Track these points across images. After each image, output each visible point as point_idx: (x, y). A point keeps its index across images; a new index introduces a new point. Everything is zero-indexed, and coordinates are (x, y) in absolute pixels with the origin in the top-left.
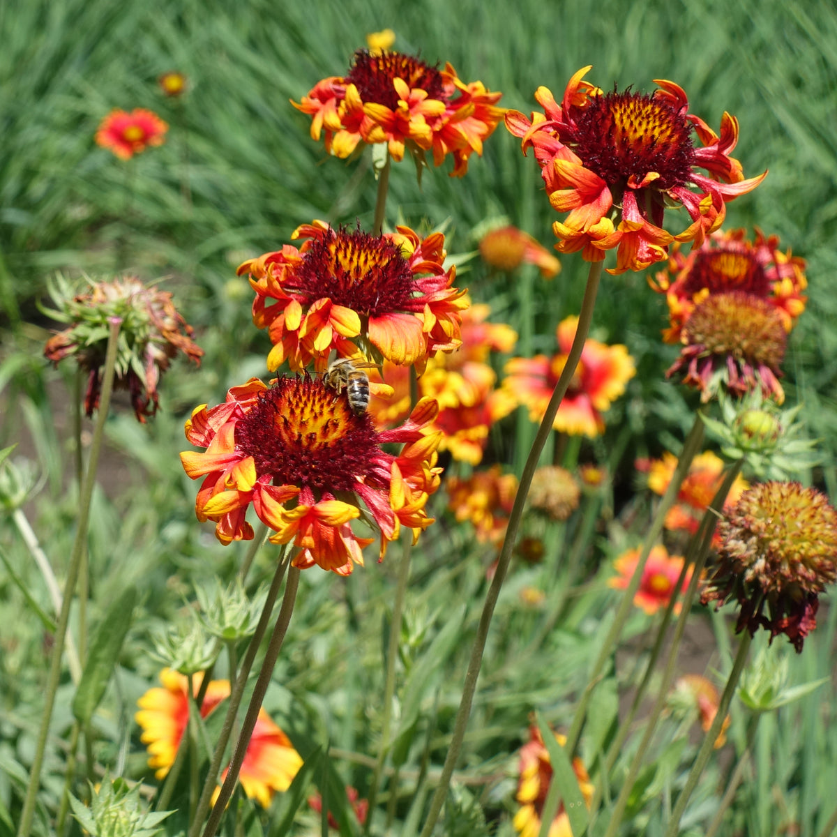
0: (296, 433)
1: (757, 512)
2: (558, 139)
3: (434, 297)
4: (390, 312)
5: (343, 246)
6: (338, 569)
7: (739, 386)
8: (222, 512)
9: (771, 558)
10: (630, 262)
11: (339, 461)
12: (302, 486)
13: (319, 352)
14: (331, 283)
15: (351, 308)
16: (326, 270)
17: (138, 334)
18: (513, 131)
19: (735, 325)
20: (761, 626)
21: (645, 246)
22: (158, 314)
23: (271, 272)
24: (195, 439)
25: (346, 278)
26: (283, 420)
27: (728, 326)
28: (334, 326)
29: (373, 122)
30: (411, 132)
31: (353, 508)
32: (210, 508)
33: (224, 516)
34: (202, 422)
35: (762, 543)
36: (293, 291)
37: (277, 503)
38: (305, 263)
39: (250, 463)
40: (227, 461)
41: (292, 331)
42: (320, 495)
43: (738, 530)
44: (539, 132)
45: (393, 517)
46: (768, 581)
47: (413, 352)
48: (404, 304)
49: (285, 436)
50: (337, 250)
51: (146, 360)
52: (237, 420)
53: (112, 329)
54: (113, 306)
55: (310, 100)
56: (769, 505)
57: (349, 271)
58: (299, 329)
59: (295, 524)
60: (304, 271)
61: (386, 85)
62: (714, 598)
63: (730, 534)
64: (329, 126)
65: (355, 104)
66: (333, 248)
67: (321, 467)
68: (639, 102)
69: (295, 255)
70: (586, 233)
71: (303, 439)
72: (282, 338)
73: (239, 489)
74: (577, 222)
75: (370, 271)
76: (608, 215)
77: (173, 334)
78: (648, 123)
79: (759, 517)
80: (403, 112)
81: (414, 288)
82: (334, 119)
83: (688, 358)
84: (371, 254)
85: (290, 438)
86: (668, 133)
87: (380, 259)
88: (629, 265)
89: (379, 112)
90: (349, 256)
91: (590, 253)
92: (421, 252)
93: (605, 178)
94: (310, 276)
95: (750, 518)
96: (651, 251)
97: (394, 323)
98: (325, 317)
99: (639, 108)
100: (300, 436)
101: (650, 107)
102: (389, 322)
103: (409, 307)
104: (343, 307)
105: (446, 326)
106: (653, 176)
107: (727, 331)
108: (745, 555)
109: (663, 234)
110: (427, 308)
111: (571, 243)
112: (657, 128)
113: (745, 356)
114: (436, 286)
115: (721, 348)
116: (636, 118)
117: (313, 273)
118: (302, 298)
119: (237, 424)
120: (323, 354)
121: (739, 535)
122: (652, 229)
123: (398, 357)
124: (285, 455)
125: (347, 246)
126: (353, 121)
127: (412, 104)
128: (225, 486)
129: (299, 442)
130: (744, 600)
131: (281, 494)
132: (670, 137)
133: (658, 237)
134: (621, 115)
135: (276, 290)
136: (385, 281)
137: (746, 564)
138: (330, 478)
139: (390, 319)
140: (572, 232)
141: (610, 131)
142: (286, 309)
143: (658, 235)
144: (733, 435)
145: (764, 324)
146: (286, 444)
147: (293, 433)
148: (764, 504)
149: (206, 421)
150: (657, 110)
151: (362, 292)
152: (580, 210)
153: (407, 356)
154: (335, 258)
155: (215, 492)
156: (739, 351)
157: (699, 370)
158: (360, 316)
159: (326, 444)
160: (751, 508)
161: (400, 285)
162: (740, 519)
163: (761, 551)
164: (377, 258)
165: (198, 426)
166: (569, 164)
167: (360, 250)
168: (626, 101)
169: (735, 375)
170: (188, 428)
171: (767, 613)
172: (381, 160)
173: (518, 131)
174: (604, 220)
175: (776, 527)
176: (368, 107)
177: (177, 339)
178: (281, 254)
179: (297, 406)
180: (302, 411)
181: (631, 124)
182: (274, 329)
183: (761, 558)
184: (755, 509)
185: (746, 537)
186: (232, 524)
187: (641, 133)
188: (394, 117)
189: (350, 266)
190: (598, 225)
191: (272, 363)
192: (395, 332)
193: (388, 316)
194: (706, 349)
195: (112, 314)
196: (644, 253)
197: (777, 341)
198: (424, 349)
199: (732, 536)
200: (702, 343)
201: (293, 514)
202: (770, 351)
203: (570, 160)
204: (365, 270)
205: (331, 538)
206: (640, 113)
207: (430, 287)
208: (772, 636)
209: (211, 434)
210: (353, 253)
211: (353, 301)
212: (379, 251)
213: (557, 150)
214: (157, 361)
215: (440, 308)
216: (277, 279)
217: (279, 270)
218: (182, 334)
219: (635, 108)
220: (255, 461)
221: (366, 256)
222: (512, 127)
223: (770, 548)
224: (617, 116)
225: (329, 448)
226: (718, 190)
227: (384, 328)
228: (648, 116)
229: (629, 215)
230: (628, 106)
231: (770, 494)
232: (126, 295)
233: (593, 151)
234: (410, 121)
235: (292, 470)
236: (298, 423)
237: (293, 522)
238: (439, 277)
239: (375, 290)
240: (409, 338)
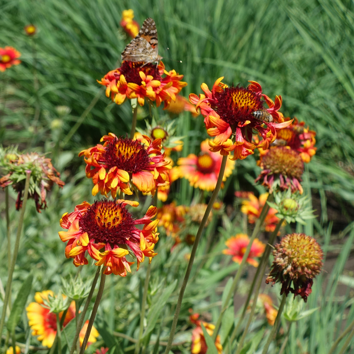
0: (103, 222)
1: (288, 246)
2: (210, 106)
3: (158, 165)
4: (141, 171)
5: (121, 145)
6: (121, 274)
7: (284, 187)
8: (76, 254)
9: (294, 265)
10: (239, 156)
11: (120, 233)
12: (106, 243)
13: (113, 188)
14: (117, 160)
15: (126, 170)
16: (115, 155)
17: (38, 177)
18: (192, 102)
19: (283, 162)
20: (290, 292)
21: (245, 149)
22: (45, 168)
23: (93, 156)
24: (64, 226)
25: (123, 158)
26: (98, 218)
27: (280, 162)
28: (119, 178)
29: (131, 90)
30: (147, 94)
31: (126, 250)
32: (71, 253)
33: (77, 256)
34: (66, 219)
35: (290, 259)
36: (102, 163)
37: (97, 250)
38: (106, 152)
39: (86, 235)
40: (76, 234)
41: (102, 180)
42: (113, 246)
43: (280, 254)
44: (203, 103)
45: (142, 254)
46: (293, 275)
47: (150, 188)
48: (145, 168)
49: (99, 224)
50: (119, 146)
51: (41, 187)
52: (79, 218)
53: (27, 175)
54: (27, 165)
55: (105, 80)
56: (292, 244)
57: (124, 156)
58: (105, 179)
59: (105, 257)
60: (106, 155)
61: (136, 74)
62: (271, 281)
63: (277, 255)
64: (113, 91)
65: (124, 83)
66: (117, 146)
67: (113, 235)
68: (242, 92)
69: (102, 148)
70: (221, 145)
71: (106, 225)
72: (98, 182)
73: (83, 245)
74: (218, 141)
75: (132, 155)
76: (230, 138)
77: (52, 177)
78: (246, 101)
79: (288, 248)
80: (144, 87)
81: (149, 161)
82: (115, 89)
83: (264, 175)
84: (132, 148)
85: (101, 225)
86: (254, 104)
87: (136, 150)
88: (238, 157)
89: (134, 86)
90: (124, 149)
91: (223, 152)
92: (152, 146)
93: (229, 122)
94: (108, 157)
95: (285, 249)
96: (247, 151)
97: (142, 175)
98: (115, 174)
99: (242, 94)
100: (104, 224)
101: (246, 93)
102: (141, 176)
103: (148, 169)
104: (122, 170)
105: (163, 176)
106: (248, 122)
107: (280, 164)
108: (283, 264)
109: (252, 145)
110: (155, 169)
111: (216, 149)
112: (249, 103)
113: (287, 174)
114: (158, 159)
115: (277, 171)
116: (241, 99)
117: (110, 156)
118: (105, 166)
119: (80, 220)
120: (114, 189)
121: (281, 256)
122: (247, 144)
123: (144, 189)
124: (99, 231)
125: (123, 145)
126: (123, 89)
127: (147, 82)
128: (77, 244)
129: (104, 226)
130: (283, 282)
131: (99, 247)
132: (255, 106)
133: (250, 147)
134: (235, 97)
135: (95, 164)
136: (138, 159)
137: (284, 268)
138: (117, 239)
139: (141, 174)
140: (216, 145)
141: (231, 104)
142: (99, 171)
143: (250, 146)
144: (279, 209)
145: (295, 161)
146: (99, 227)
147: (102, 223)
148: (291, 243)
149: (67, 219)
150: (250, 95)
151: (129, 163)
152: (219, 136)
153: (148, 189)
154: (118, 150)
155: (73, 247)
156: (284, 173)
157: (268, 180)
158: (129, 173)
159: (115, 226)
160: (285, 245)
161: (144, 160)
162: (281, 249)
163: (289, 262)
164: (135, 150)
165: (64, 221)
166: (215, 117)
167: (128, 147)
168: (237, 91)
169: (283, 182)
170: (61, 222)
171: (292, 286)
172: (134, 104)
173: (194, 102)
174: (229, 140)
175: (295, 253)
176: (129, 85)
177: (54, 178)
178: (96, 148)
179: (103, 212)
180: (105, 214)
181: (239, 101)
182: (95, 179)
183: (290, 265)
184: (287, 245)
185: (284, 256)
186: (80, 258)
187: (243, 105)
188: (140, 88)
189: (124, 153)
190: (226, 142)
191: (94, 192)
192: (143, 179)
193: (140, 173)
194: (271, 172)
195: (26, 168)
196: (244, 152)
197: (300, 168)
198: (154, 186)
199: (278, 256)
200: (269, 169)
201: (104, 254)
202: (297, 172)
203: (215, 116)
204: (130, 155)
205: (118, 263)
206: (243, 96)
207: (156, 160)
208: (295, 296)
209: (70, 224)
210: (125, 148)
211: (126, 167)
212: (136, 146)
213: (210, 111)
214: (45, 188)
215: (160, 169)
216: (95, 159)
217: (96, 155)
218: (55, 176)
219: (241, 94)
220: (88, 234)
221: (131, 149)
222: (192, 100)
223: (293, 261)
224: (234, 98)
225: (116, 228)
226: (274, 126)
227: (139, 178)
228: (246, 98)
229: (239, 138)
230: (238, 93)
231: (293, 239)
232: (32, 160)
233: (224, 112)
234: (147, 90)
235: (102, 237)
236: (104, 219)
237: (104, 257)
238: (159, 156)
239: (134, 163)
240: (148, 182)
